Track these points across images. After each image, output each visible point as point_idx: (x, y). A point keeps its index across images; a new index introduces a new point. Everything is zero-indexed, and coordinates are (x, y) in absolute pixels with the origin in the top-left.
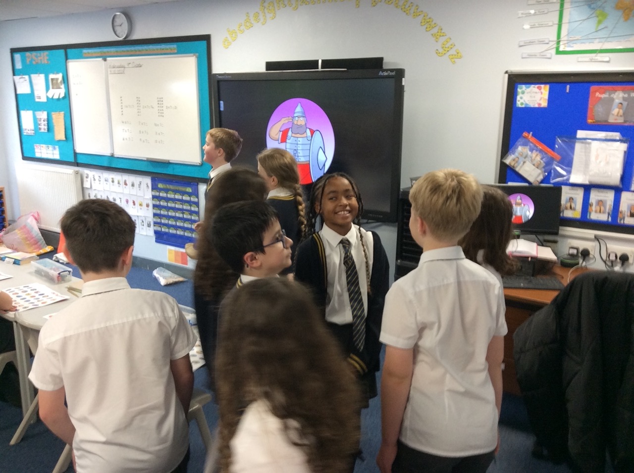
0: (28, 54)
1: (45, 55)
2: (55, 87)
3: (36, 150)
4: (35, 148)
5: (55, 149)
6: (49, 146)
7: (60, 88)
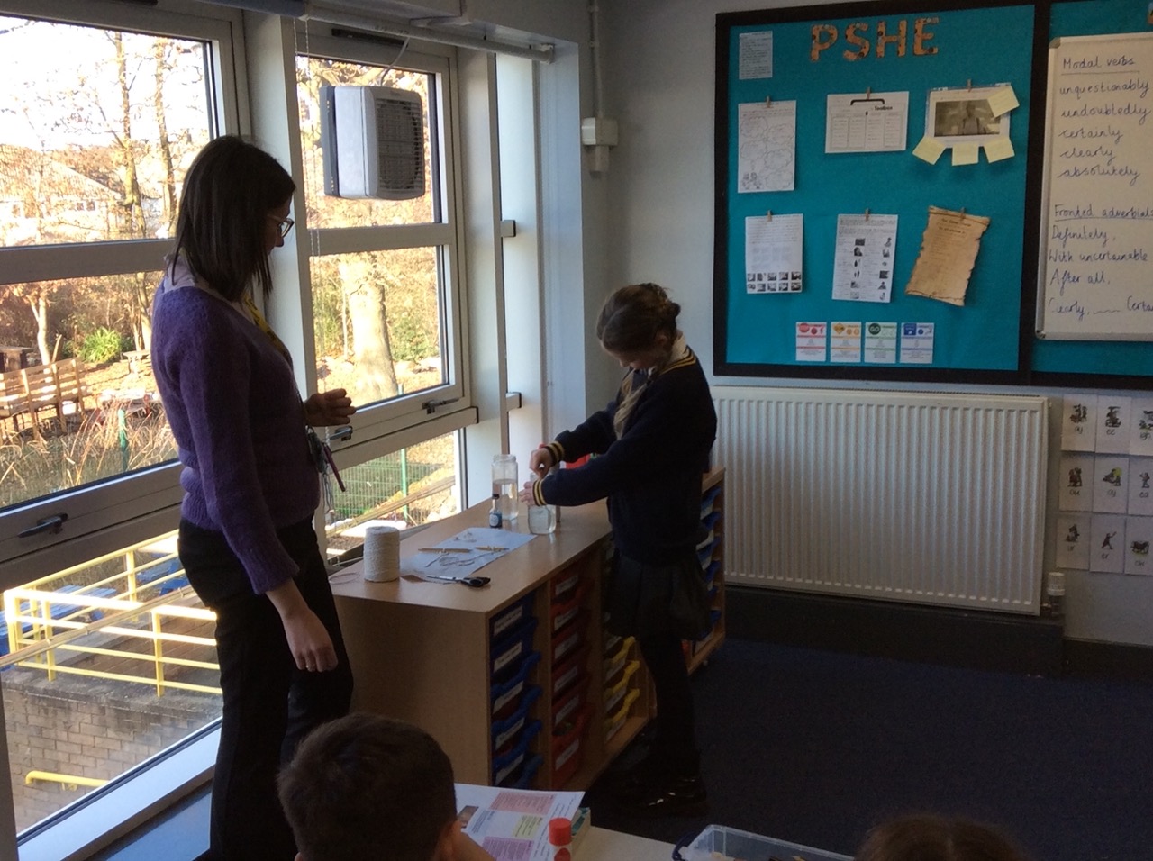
0: (817, 28)
1: (919, 27)
2: (955, 129)
3: (800, 342)
4: (798, 332)
5: (911, 331)
6: (880, 324)
7: (985, 133)
